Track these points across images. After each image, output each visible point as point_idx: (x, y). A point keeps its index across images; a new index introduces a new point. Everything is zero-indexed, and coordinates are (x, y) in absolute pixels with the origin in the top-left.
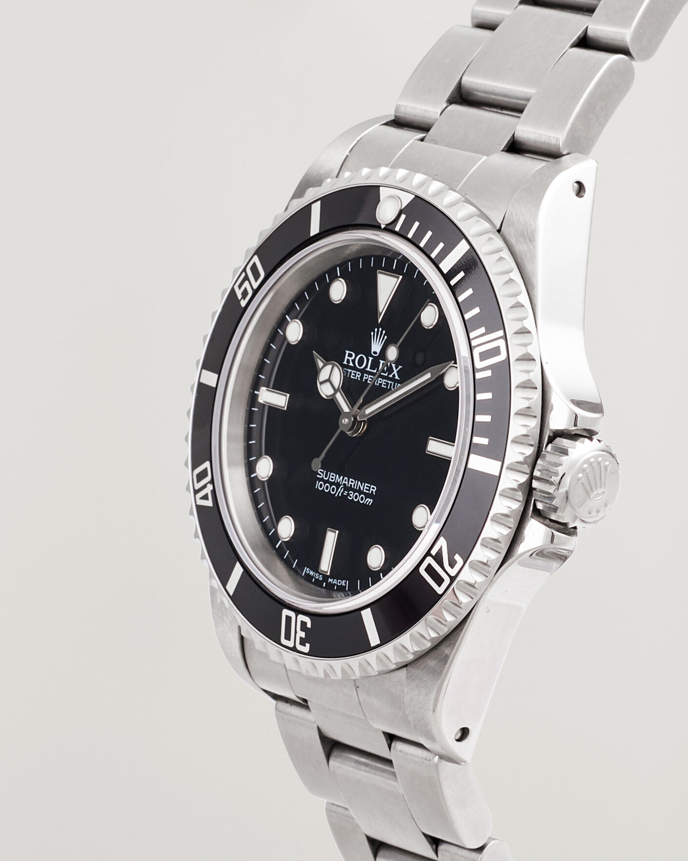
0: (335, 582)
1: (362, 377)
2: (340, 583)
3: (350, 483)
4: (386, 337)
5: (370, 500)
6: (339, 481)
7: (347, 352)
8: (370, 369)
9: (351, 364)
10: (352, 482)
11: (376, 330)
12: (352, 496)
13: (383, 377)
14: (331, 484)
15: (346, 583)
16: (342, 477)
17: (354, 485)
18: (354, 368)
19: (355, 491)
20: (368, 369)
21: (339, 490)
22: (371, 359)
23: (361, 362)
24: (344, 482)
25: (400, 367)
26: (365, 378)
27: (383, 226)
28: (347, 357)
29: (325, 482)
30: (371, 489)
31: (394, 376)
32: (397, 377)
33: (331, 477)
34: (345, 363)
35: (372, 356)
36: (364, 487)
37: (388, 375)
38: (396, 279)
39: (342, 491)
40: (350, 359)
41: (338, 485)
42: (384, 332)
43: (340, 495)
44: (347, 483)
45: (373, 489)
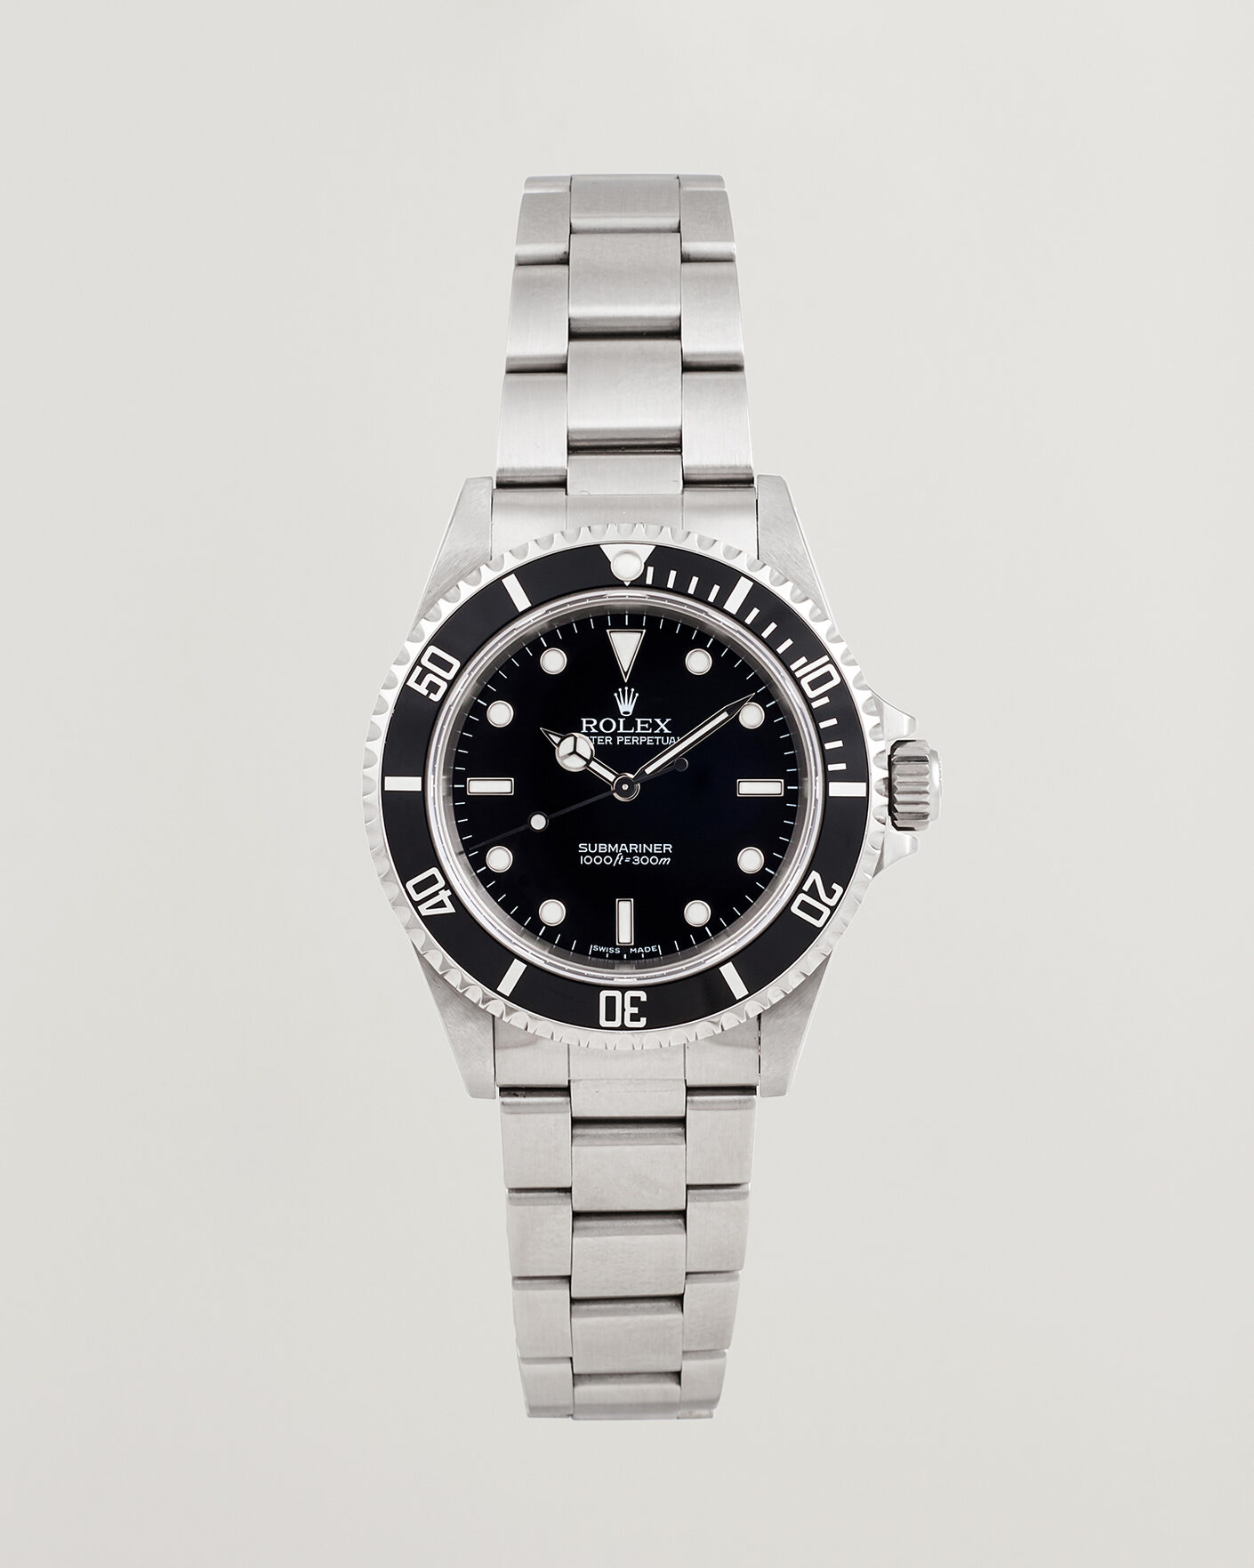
0: (640, 950)
1: (614, 740)
2: (648, 949)
3: (631, 848)
4: (637, 695)
5: (666, 860)
6: (613, 850)
7: (584, 720)
8: (624, 729)
9: (594, 730)
10: (633, 847)
11: (620, 690)
12: (638, 860)
13: (646, 735)
14: (603, 855)
15: (657, 948)
16: (616, 845)
17: (638, 849)
18: (600, 733)
19: (640, 855)
20: (621, 730)
21: (617, 858)
22: (621, 720)
23: (608, 725)
24: (621, 849)
25: (668, 720)
26: (618, 741)
27: (627, 584)
28: (585, 725)
29: (593, 855)
30: (665, 848)
31: (662, 730)
32: (666, 731)
33: (600, 848)
34: (584, 730)
35: (622, 717)
36: (656, 848)
37: (653, 731)
38: (640, 634)
39: (622, 858)
40: (591, 726)
41: (614, 855)
42: (633, 690)
43: (620, 863)
44: (626, 849)
45: (668, 847)
